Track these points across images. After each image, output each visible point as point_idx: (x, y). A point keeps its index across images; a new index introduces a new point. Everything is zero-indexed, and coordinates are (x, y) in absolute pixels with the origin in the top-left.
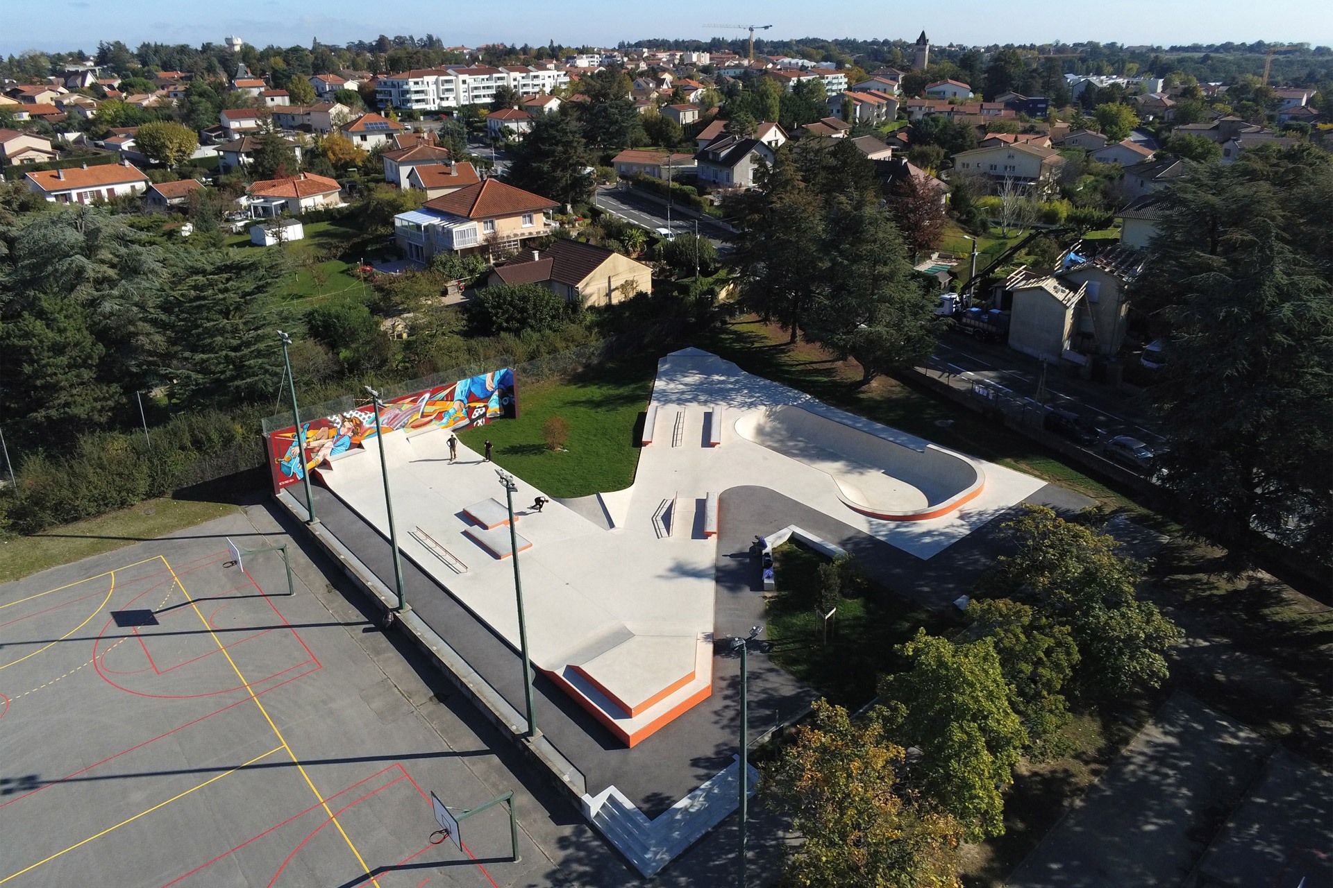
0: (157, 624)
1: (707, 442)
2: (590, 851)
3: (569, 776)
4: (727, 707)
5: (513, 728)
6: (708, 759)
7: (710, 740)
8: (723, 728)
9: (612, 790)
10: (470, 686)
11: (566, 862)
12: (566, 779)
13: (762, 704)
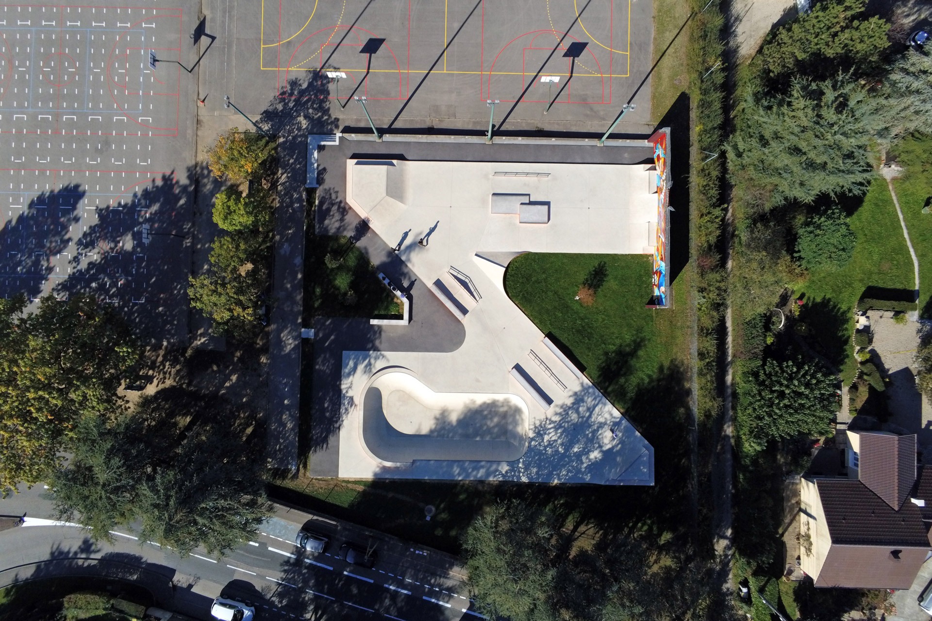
0: (564, 56)
1: (518, 368)
2: (328, 124)
3: (353, 137)
4: (337, 198)
5: (387, 135)
6: (322, 174)
7: (329, 181)
8: (330, 189)
9: (337, 143)
10: (420, 136)
11: (330, 116)
12: (353, 135)
13: (328, 210)
